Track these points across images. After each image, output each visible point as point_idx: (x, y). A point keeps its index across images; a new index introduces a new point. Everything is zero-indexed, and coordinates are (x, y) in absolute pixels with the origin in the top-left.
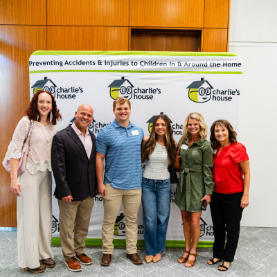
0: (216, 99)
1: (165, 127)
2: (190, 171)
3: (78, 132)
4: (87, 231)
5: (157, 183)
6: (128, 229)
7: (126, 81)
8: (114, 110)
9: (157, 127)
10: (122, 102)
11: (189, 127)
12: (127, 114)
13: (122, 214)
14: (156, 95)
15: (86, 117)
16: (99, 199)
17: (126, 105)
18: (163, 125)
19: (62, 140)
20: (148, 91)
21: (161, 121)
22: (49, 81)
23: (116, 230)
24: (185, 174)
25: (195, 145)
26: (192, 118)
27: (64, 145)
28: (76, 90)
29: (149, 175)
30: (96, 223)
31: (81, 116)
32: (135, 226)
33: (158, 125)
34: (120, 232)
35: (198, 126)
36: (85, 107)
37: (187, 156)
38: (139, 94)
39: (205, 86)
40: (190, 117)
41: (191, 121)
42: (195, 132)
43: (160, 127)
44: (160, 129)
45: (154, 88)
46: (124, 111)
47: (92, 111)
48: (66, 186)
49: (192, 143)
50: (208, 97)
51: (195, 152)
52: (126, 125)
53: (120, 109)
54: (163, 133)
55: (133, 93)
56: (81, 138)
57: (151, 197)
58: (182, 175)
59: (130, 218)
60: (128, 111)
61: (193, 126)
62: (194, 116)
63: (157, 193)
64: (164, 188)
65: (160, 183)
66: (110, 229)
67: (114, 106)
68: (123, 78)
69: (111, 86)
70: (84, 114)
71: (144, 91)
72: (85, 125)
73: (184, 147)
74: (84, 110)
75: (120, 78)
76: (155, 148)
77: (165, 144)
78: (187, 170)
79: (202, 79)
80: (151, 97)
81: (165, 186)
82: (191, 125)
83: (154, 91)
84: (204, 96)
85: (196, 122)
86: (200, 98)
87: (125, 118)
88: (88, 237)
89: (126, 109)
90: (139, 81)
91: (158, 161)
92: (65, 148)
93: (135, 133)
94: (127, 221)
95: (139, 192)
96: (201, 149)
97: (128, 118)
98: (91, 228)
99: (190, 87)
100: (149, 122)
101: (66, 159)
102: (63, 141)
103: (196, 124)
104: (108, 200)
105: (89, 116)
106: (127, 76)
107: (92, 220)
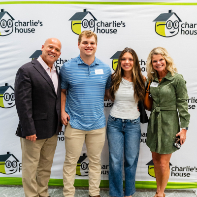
0: (185, 33)
1: (132, 62)
2: (161, 110)
3: (45, 67)
5: (125, 122)
6: (91, 170)
7: (88, 14)
8: (79, 44)
9: (123, 62)
10: (89, 35)
11: (154, 64)
12: (93, 49)
13: (84, 154)
14: (120, 29)
15: (53, 51)
16: (60, 139)
17: (92, 39)
18: (130, 59)
20: (112, 25)
21: (128, 55)
22: (6, 14)
23: (78, 170)
26: (156, 54)
27: (31, 79)
28: (35, 24)
31: (49, 49)
32: (99, 167)
33: (124, 59)
34: (82, 172)
35: (164, 61)
36: (53, 41)
37: (158, 95)
38: (103, 27)
39: (173, 18)
40: (154, 53)
42: (162, 68)
43: (127, 61)
44: (127, 64)
45: (118, 21)
46: (90, 45)
47: (60, 46)
48: (32, 124)
50: (176, 30)
52: (89, 62)
53: (86, 43)
54: (130, 69)
55: (96, 26)
57: (117, 137)
58: (153, 115)
59: (93, 159)
60: (94, 46)
61: (159, 63)
62: (158, 51)
64: (132, 128)
67: (80, 40)
68: (85, 10)
70: (51, 47)
71: (108, 25)
72: (52, 60)
73: (154, 85)
74: (52, 43)
75: (83, 11)
77: (132, 80)
78: (158, 109)
79: (170, 11)
80: (115, 31)
81: (134, 126)
82: (156, 61)
83: (118, 25)
84: (172, 30)
85: (161, 57)
86: (167, 32)
88: (52, 177)
89: (92, 43)
90: (103, 13)
92: (32, 82)
93: (99, 72)
94: (90, 161)
99: (156, 20)
101: (32, 94)
102: (30, 76)
103: (161, 60)
105: (57, 50)
107: (55, 160)
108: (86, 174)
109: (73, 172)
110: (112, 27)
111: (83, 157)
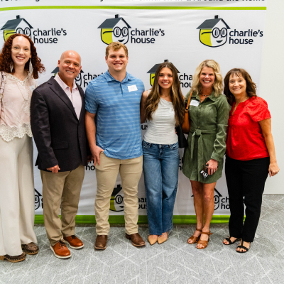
0: (234, 42)
1: (171, 79)
2: (202, 133)
3: (63, 86)
4: (77, 207)
5: (162, 148)
6: (126, 204)
7: (121, 21)
8: (106, 59)
9: (161, 78)
10: (117, 47)
12: (123, 63)
13: (119, 186)
14: (158, 38)
15: (71, 66)
16: (90, 168)
17: (121, 51)
18: (169, 76)
19: (45, 96)
20: (148, 33)
21: (166, 71)
22: (22, 21)
23: (112, 204)
24: (197, 137)
25: (208, 101)
27: (47, 102)
28: (58, 33)
29: (152, 138)
30: (87, 197)
31: (66, 65)
32: (136, 201)
33: (163, 75)
34: (117, 206)
35: (213, 77)
36: (70, 54)
38: (138, 36)
39: (220, 25)
41: (206, 70)
43: (166, 78)
44: (165, 81)
45: (156, 28)
46: (118, 59)
47: (79, 59)
48: (52, 153)
49: (203, 98)
50: (224, 39)
51: (208, 109)
52: (121, 78)
53: (114, 56)
55: (130, 35)
56: (68, 93)
57: (154, 165)
58: (193, 139)
59: (129, 191)
60: (124, 59)
61: (207, 76)
62: (210, 64)
63: (162, 161)
64: (171, 154)
65: (165, 148)
66: (105, 205)
67: (107, 53)
68: (117, 16)
69: (102, 26)
70: (68, 62)
71: (144, 33)
73: (194, 103)
75: (114, 17)
76: (159, 105)
77: (172, 99)
78: (199, 132)
79: (216, 17)
80: (152, 41)
81: (172, 152)
82: (204, 74)
83: (156, 33)
84: (219, 39)
86: (214, 42)
87: (120, 68)
88: (79, 214)
89: (121, 56)
90: (138, 21)
91: (163, 121)
92: (48, 106)
93: (132, 88)
94: (126, 194)
95: (140, 160)
96: (215, 106)
97: (124, 68)
98: (81, 203)
99: (201, 27)
100: (150, 72)
101: (50, 120)
102: (45, 98)
103: (211, 75)
104: (102, 171)
105: (76, 64)
106: (121, 13)
107: (83, 193)
108: (121, 209)
109: (106, 206)
110: (149, 36)
111: (118, 189)
